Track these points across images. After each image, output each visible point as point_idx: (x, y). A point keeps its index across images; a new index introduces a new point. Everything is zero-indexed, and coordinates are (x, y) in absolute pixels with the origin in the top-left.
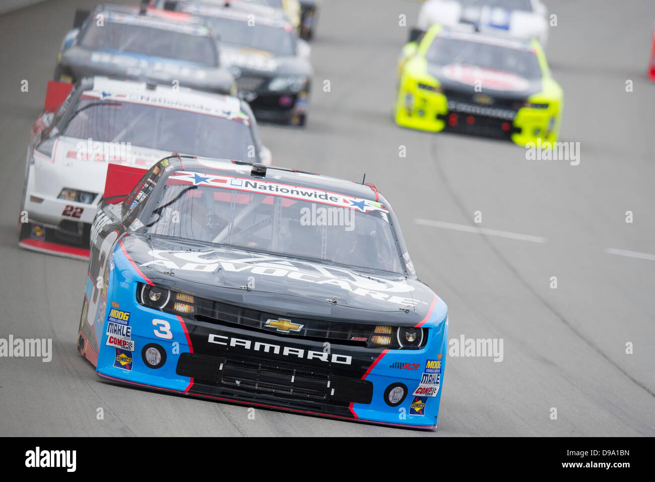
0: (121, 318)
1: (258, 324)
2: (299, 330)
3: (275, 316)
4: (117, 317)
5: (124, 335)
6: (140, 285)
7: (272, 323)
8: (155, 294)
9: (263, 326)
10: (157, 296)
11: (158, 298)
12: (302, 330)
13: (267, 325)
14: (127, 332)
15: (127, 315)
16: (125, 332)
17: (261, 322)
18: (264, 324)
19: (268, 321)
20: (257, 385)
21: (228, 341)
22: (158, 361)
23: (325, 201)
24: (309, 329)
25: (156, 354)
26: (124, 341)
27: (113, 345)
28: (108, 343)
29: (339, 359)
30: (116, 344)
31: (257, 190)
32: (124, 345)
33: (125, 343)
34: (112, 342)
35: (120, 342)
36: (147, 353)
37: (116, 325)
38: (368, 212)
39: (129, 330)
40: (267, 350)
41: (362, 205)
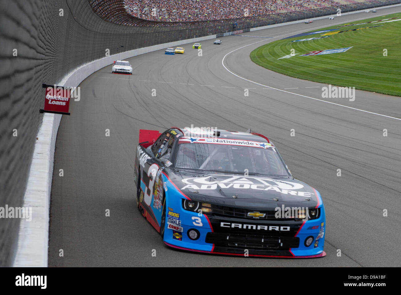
0: (175, 216)
1: (244, 215)
2: (263, 217)
3: (252, 211)
4: (172, 215)
5: (177, 224)
6: (183, 200)
7: (251, 214)
8: (191, 204)
9: (246, 216)
10: (192, 205)
11: (193, 206)
12: (265, 216)
13: (248, 215)
14: (179, 223)
15: (178, 215)
16: (178, 223)
17: (245, 214)
18: (247, 215)
19: (249, 213)
20: (246, 245)
21: (230, 225)
22: (196, 237)
23: (248, 145)
24: (269, 215)
25: (195, 234)
26: (177, 227)
27: (171, 228)
28: (168, 228)
29: (284, 229)
30: (173, 228)
31: (219, 143)
32: (177, 229)
33: (178, 228)
34: (170, 227)
35: (175, 228)
36: (190, 233)
37: (172, 219)
38: (267, 148)
39: (180, 222)
40: (250, 228)
41: (263, 145)
